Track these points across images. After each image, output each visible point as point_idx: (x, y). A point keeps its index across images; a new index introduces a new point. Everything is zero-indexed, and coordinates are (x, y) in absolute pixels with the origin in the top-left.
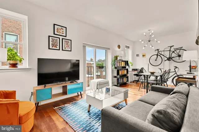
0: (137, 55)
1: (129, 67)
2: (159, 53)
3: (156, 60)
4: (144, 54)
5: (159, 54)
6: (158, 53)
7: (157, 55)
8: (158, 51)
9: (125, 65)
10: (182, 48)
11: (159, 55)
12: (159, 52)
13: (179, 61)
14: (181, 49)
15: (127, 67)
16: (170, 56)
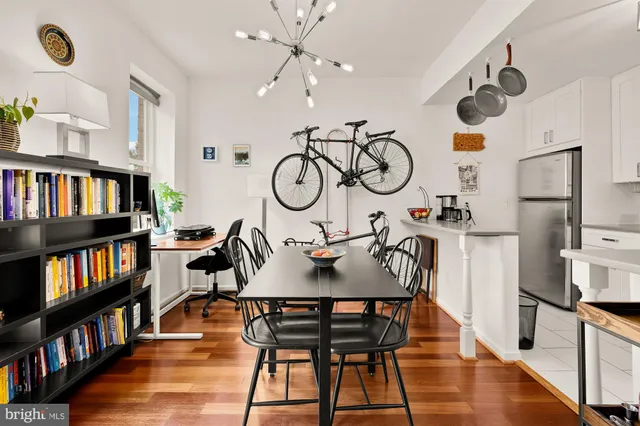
0: (209, 153)
1: (156, 217)
2: (313, 150)
3: (299, 182)
4: (244, 151)
5: (312, 154)
6: (308, 147)
7: (305, 157)
8: (309, 140)
9: (124, 207)
10: (392, 136)
11: (313, 160)
12: (311, 144)
13: (383, 190)
14: (388, 139)
15: (141, 223)
16: (354, 168)
